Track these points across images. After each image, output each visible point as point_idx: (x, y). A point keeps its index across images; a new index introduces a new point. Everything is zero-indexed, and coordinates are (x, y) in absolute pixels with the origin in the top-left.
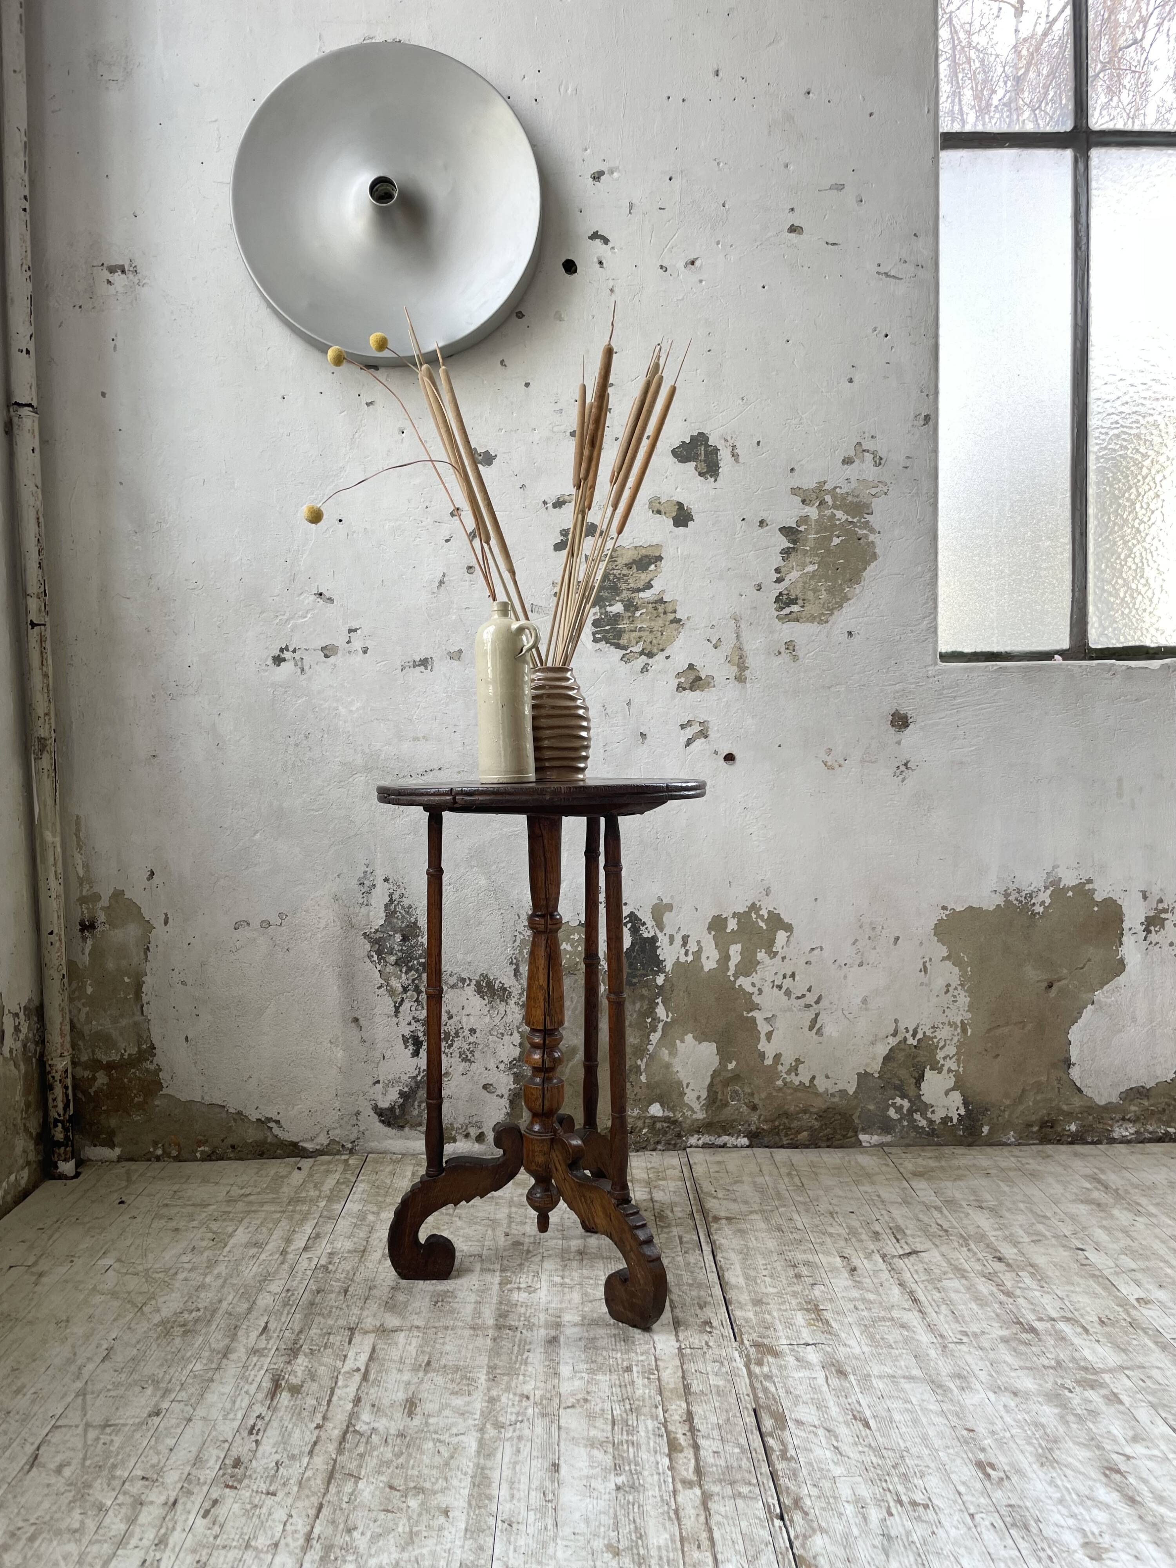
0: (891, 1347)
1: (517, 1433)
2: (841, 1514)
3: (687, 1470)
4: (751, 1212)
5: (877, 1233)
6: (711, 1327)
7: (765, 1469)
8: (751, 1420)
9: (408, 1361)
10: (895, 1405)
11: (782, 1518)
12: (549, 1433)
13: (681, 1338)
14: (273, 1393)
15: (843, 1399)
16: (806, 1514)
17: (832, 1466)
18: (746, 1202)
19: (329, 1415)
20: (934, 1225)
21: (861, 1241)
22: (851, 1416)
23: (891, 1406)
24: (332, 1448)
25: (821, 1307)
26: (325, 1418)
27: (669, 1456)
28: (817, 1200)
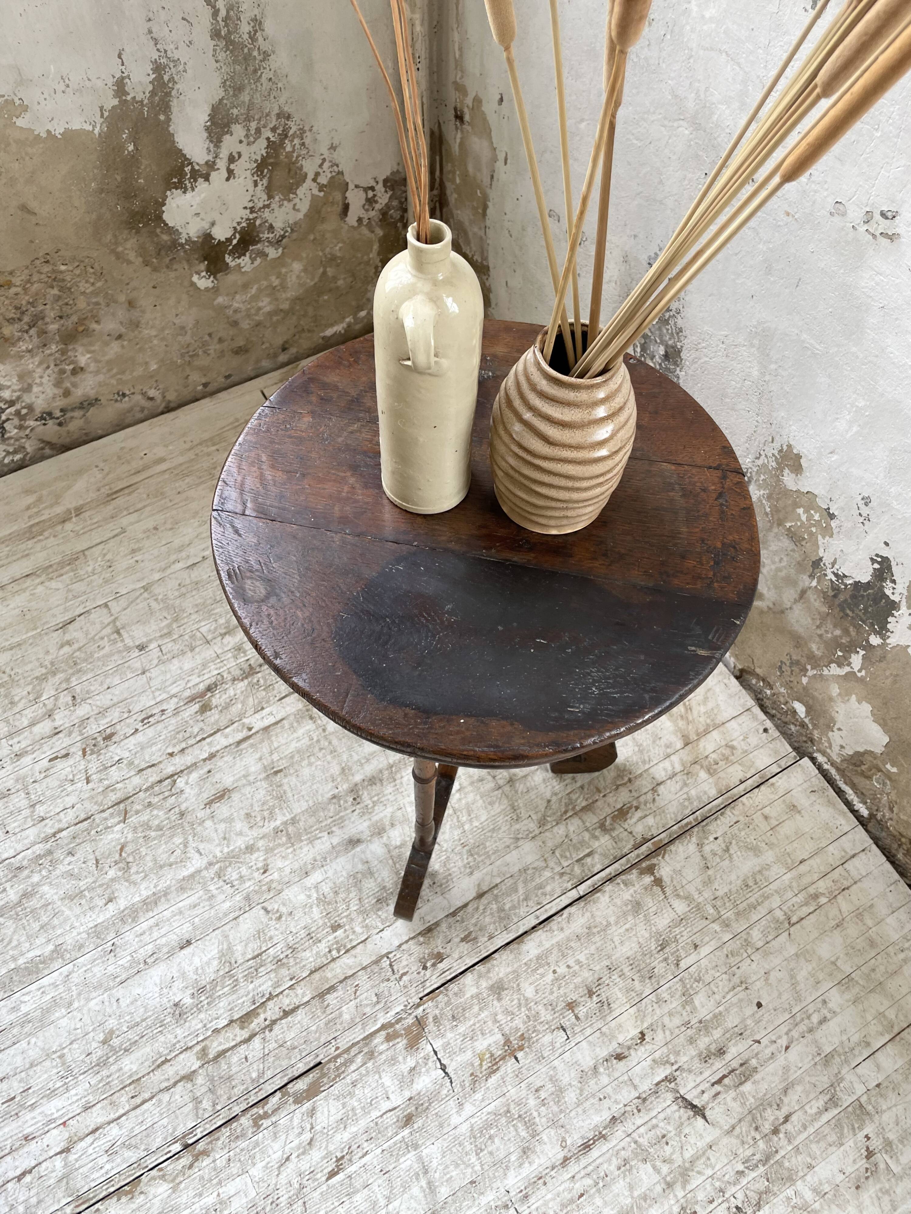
0: (479, 1151)
1: (215, 892)
2: (201, 1195)
3: (220, 1044)
4: (688, 898)
5: (721, 1052)
6: (434, 965)
7: (237, 1110)
8: (301, 1067)
9: (275, 757)
10: (379, 1189)
11: (186, 1146)
12: (226, 915)
13: (404, 947)
14: (192, 699)
15: (365, 1137)
16: (191, 1167)
17: (260, 1165)
18: (708, 882)
19: (186, 751)
20: (781, 1115)
21: (691, 1041)
22: (339, 1155)
23: (375, 1187)
24: (155, 778)
25: (520, 1055)
26: (183, 750)
27: (232, 1021)
28: (766, 954)
